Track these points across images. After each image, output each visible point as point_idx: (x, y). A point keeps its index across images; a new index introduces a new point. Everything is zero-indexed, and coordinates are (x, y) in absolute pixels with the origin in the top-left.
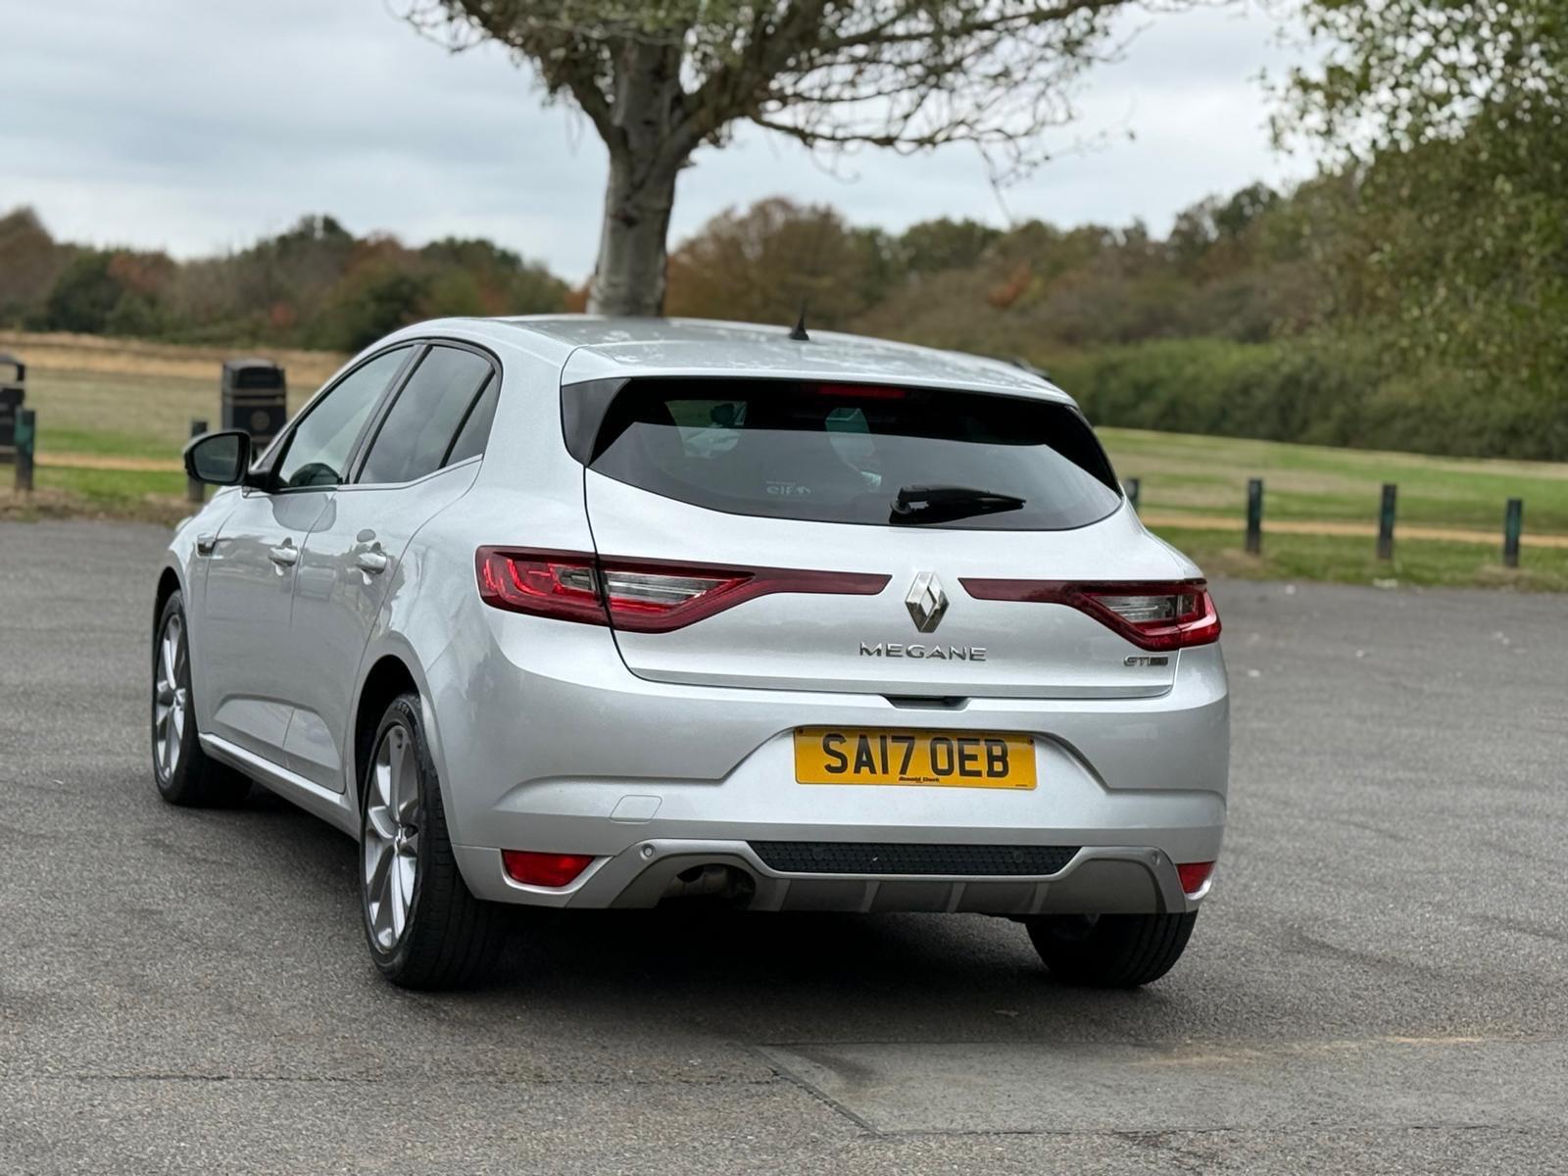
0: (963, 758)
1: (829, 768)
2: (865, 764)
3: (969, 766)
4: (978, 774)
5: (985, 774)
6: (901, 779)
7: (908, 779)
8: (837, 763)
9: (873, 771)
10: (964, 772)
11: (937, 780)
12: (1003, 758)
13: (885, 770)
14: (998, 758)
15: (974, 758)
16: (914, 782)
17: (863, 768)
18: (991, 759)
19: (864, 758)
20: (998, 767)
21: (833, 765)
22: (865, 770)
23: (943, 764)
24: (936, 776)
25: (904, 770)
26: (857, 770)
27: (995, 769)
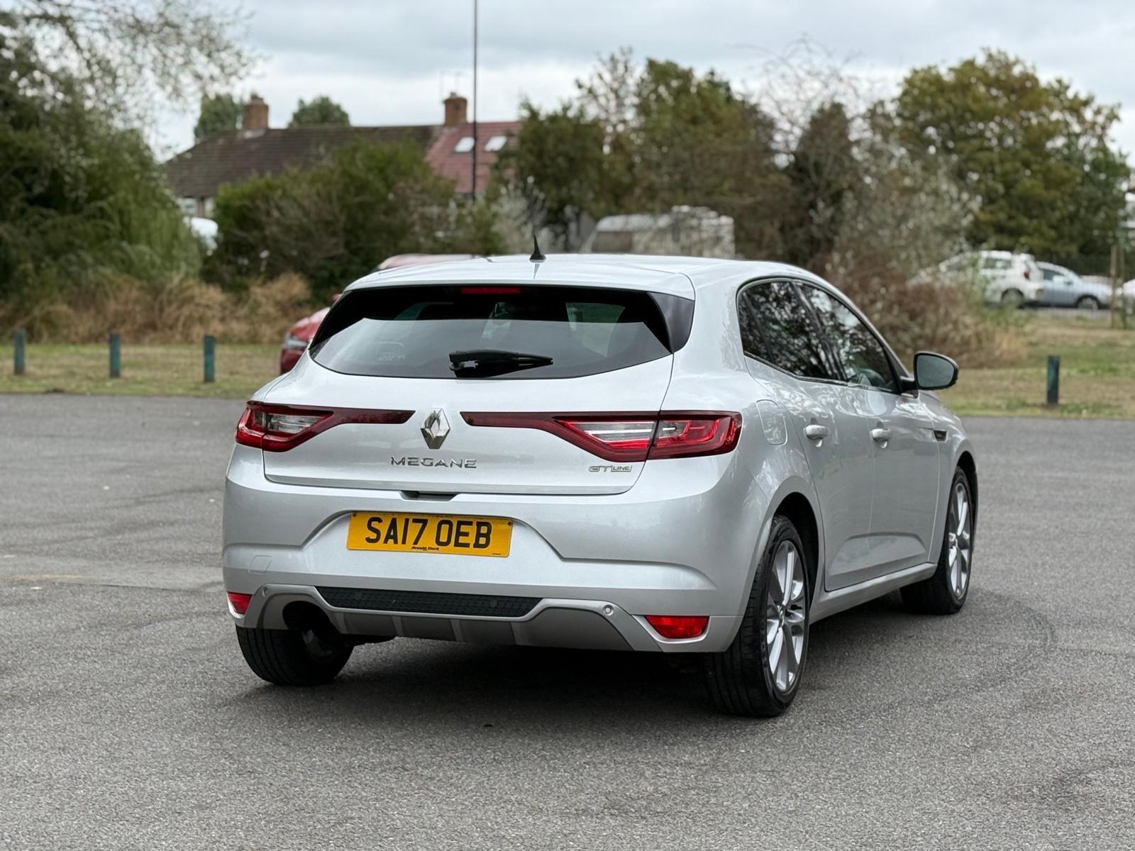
0: (459, 534)
1: (369, 540)
2: (392, 537)
3: (462, 540)
4: (467, 545)
5: (472, 545)
6: (414, 548)
7: (418, 548)
9: (396, 542)
10: (457, 544)
11: (438, 549)
12: (487, 536)
13: (404, 542)
14: (483, 535)
15: (466, 534)
16: (422, 550)
17: (389, 540)
18: (479, 535)
19: (392, 533)
20: (482, 541)
21: (371, 538)
22: (391, 541)
23: (443, 538)
24: (437, 546)
25: (416, 543)
26: (386, 542)
27: (480, 543)
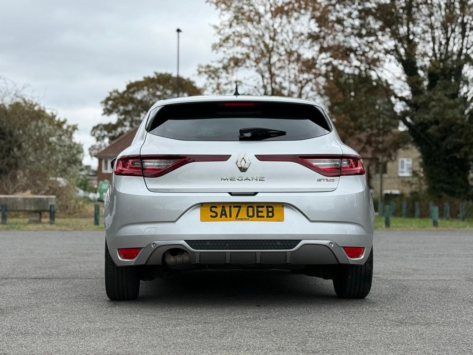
0: (258, 212)
1: (211, 216)
2: (224, 215)
3: (260, 214)
4: (263, 217)
5: (265, 217)
6: (236, 219)
7: (238, 219)
8: (214, 214)
9: (226, 217)
10: (258, 216)
11: (248, 219)
12: (272, 212)
13: (230, 216)
14: (270, 212)
15: (262, 212)
16: (240, 220)
17: (223, 216)
18: (268, 212)
19: (224, 213)
20: (270, 214)
21: (213, 215)
22: (224, 216)
23: (251, 214)
25: (237, 216)
26: (221, 217)
27: (269, 215)
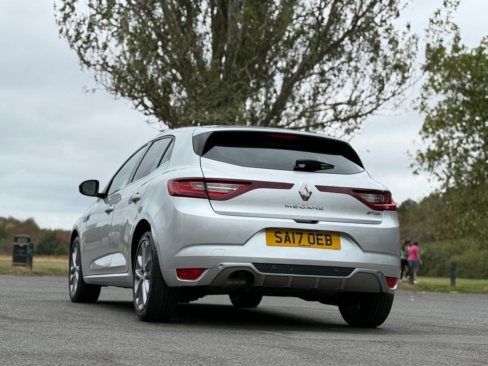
0: (318, 239)
1: (277, 241)
2: (288, 240)
3: (320, 242)
4: (323, 244)
5: (325, 244)
6: (299, 245)
7: (301, 245)
8: (279, 240)
9: (290, 242)
10: (318, 244)
13: (294, 242)
14: (329, 240)
15: (321, 240)
16: (303, 246)
18: (327, 240)
19: (287, 239)
20: (329, 242)
22: (288, 242)
23: (312, 241)
24: (310, 245)
25: (300, 242)
26: (285, 242)
